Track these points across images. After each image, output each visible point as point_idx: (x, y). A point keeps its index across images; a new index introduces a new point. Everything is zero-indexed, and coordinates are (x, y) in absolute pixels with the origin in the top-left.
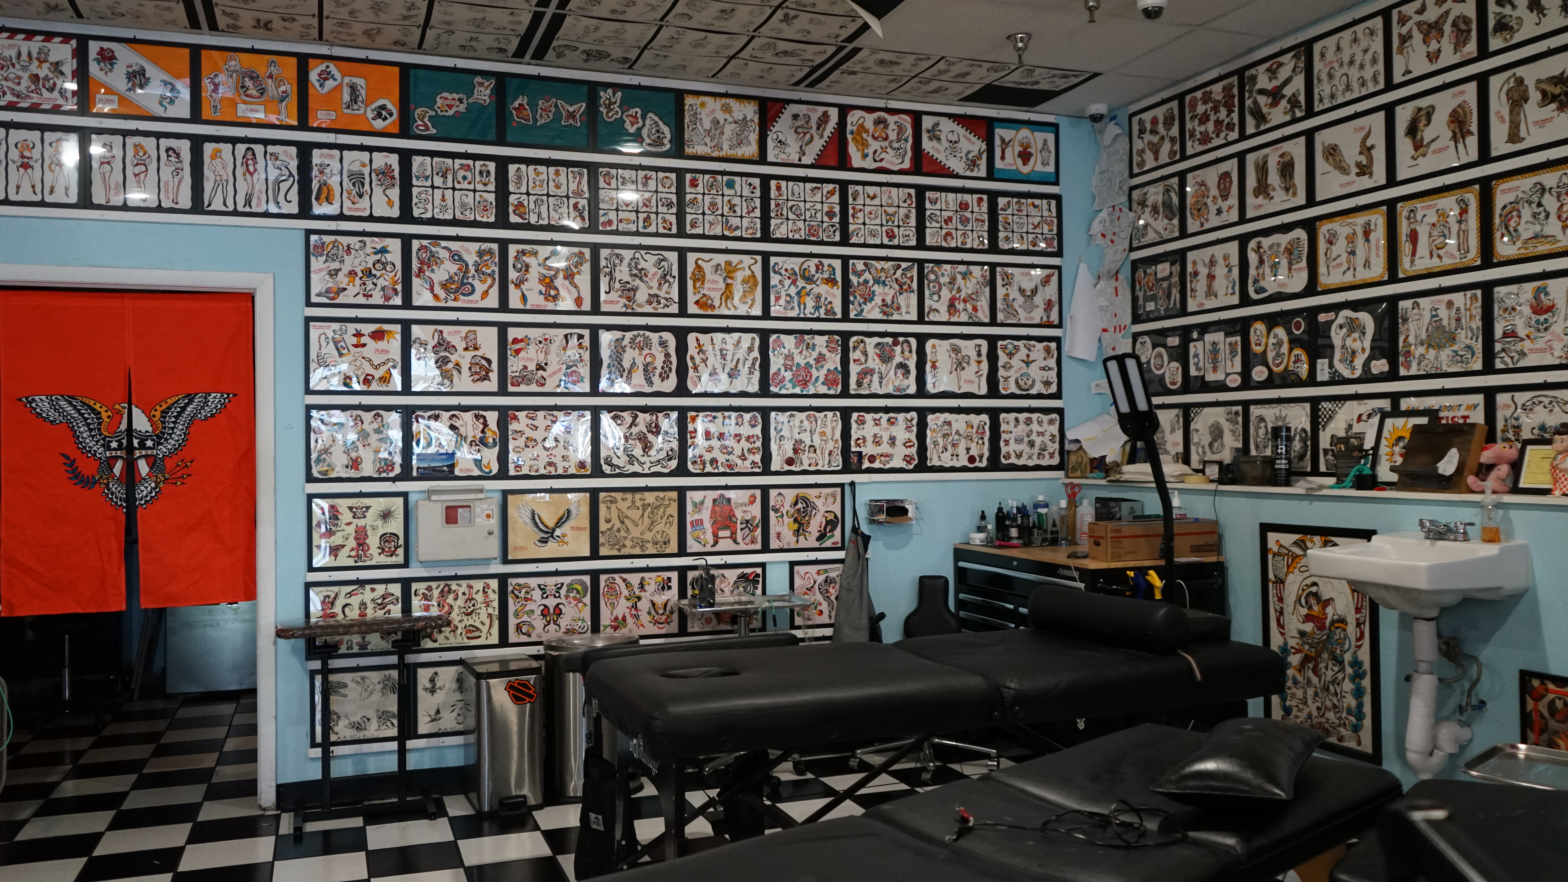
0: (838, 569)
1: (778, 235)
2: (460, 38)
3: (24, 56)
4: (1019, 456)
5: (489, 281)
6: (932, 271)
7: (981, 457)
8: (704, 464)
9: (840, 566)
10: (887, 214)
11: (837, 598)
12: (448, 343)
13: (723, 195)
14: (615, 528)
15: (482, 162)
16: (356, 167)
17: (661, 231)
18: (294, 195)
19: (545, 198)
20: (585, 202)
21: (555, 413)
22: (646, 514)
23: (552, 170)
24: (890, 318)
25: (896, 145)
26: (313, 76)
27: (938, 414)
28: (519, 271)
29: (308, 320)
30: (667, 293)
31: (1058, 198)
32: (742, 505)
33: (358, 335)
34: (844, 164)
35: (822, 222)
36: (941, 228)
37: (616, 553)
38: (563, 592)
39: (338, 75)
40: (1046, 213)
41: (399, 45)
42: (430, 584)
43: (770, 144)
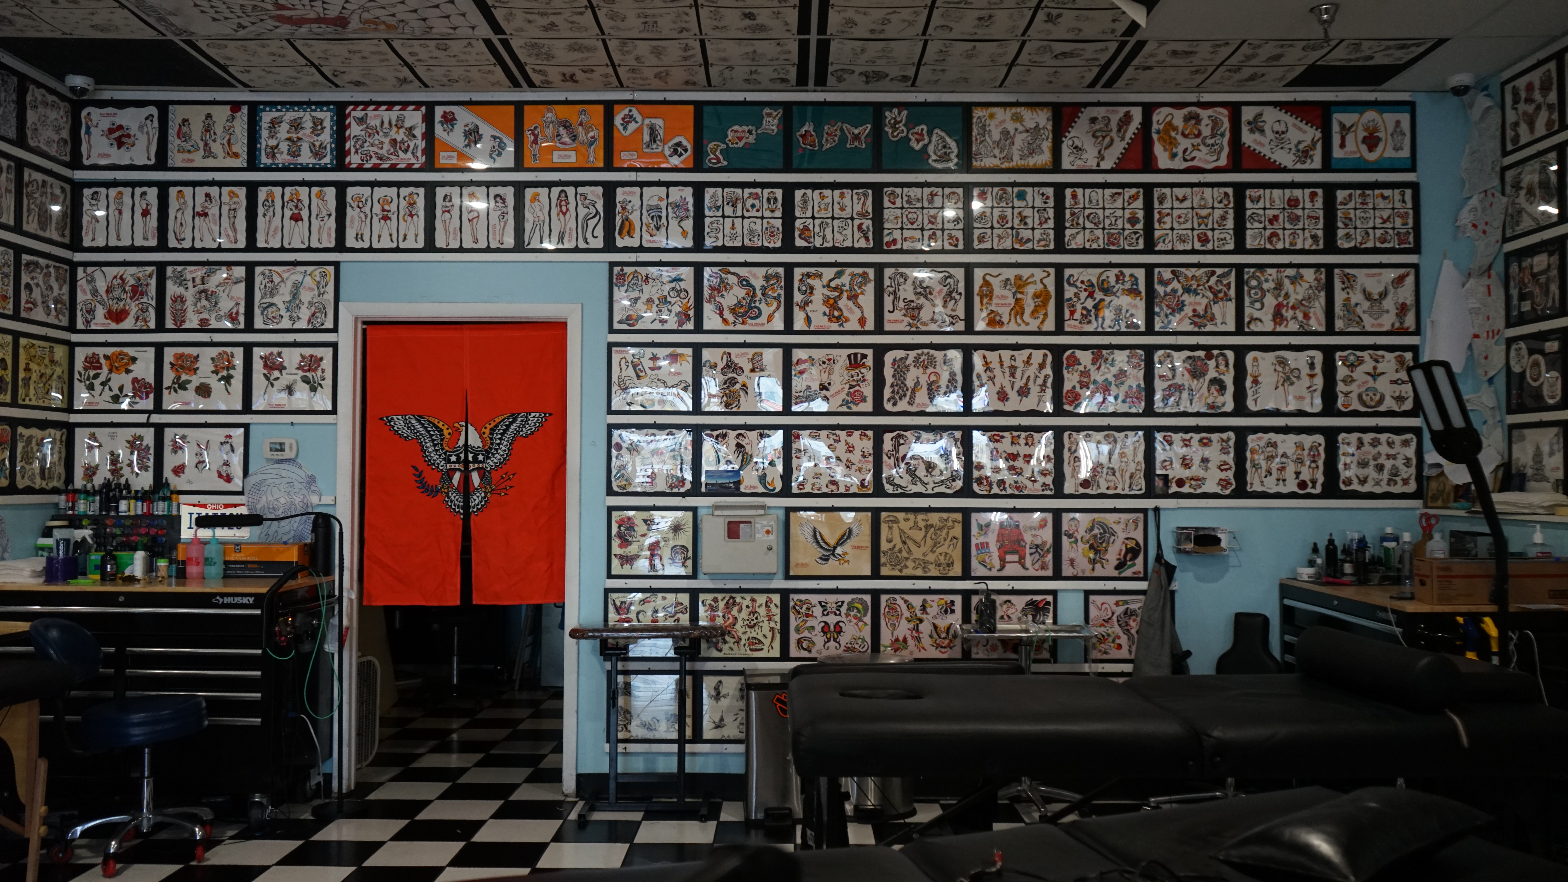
0: (1140, 601)
1: (1074, 246)
2: (740, 72)
3: (386, 125)
4: (1363, 481)
5: (775, 304)
6: (1253, 277)
7: (1314, 482)
8: (990, 485)
9: (1142, 597)
10: (1200, 217)
11: (1137, 632)
12: (736, 365)
13: (1013, 207)
14: (897, 549)
15: (770, 190)
16: (654, 202)
17: (947, 247)
18: (600, 231)
19: (830, 221)
20: (870, 222)
21: (838, 432)
22: (929, 535)
23: (837, 192)
24: (1203, 329)
25: (1210, 141)
26: (618, 121)
27: (1260, 435)
28: (804, 293)
29: (611, 345)
30: (953, 310)
31: (1415, 187)
32: (1031, 528)
33: (655, 358)
34: (1148, 165)
35: (1124, 229)
36: (1265, 228)
37: (897, 573)
38: (844, 609)
39: (639, 118)
40: (1398, 205)
41: (689, 85)
42: (717, 595)
43: (1065, 150)
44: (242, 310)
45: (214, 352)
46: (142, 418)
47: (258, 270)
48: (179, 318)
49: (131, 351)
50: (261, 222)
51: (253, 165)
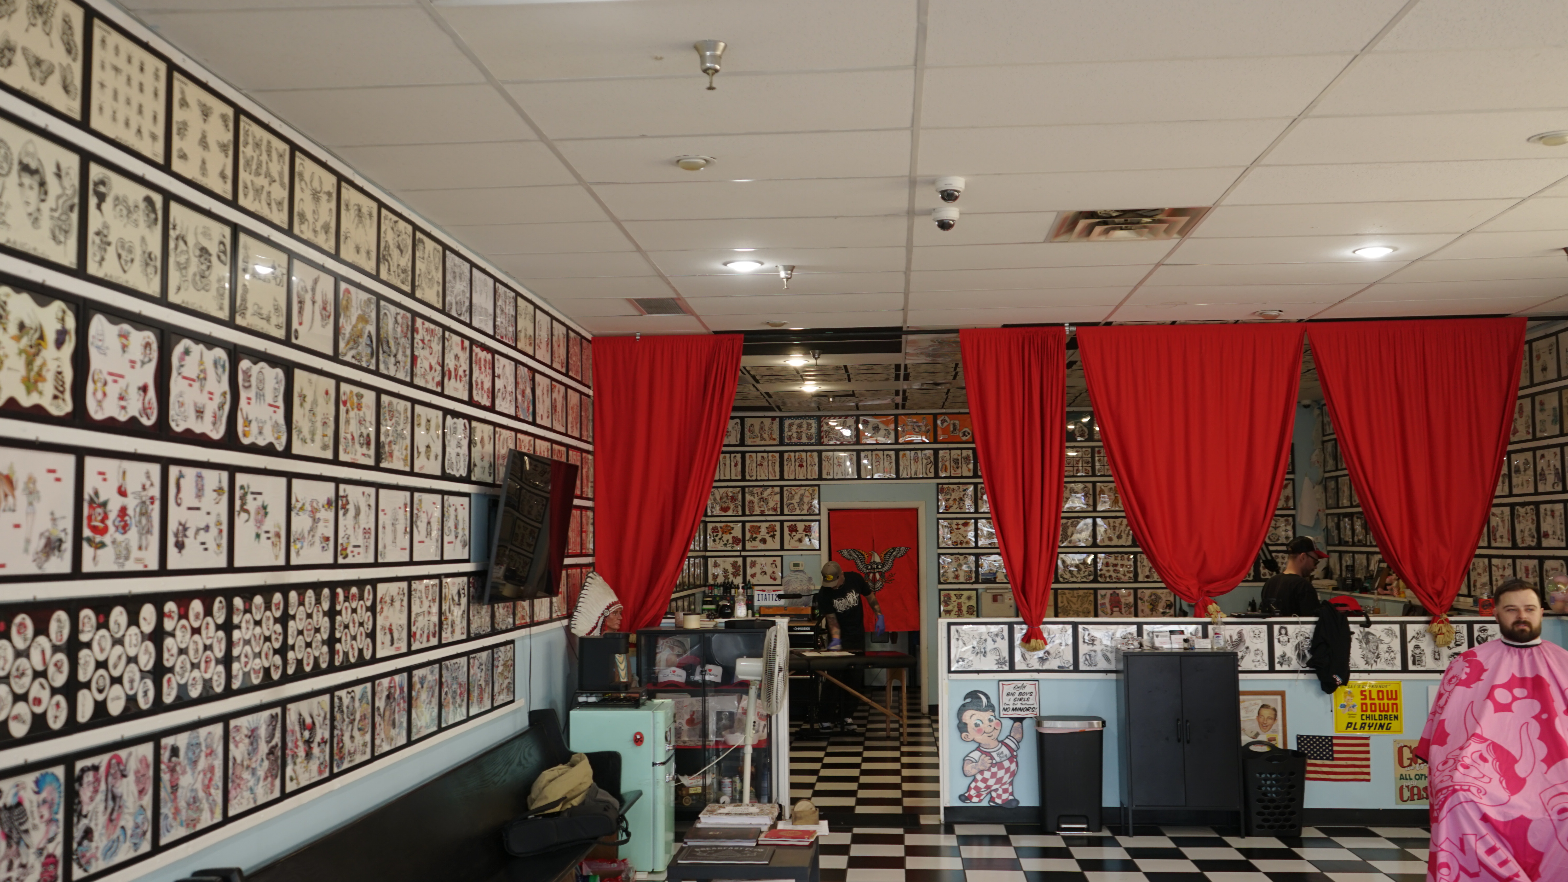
8: (1106, 577)
16: (956, 457)
17: (1084, 474)
18: (932, 470)
26: (939, 422)
29: (938, 519)
30: (1087, 501)
32: (1124, 596)
33: (957, 524)
39: (948, 420)
44: (779, 506)
45: (767, 524)
46: (738, 554)
47: (785, 489)
48: (752, 509)
49: (732, 525)
50: (786, 468)
51: (782, 444)
